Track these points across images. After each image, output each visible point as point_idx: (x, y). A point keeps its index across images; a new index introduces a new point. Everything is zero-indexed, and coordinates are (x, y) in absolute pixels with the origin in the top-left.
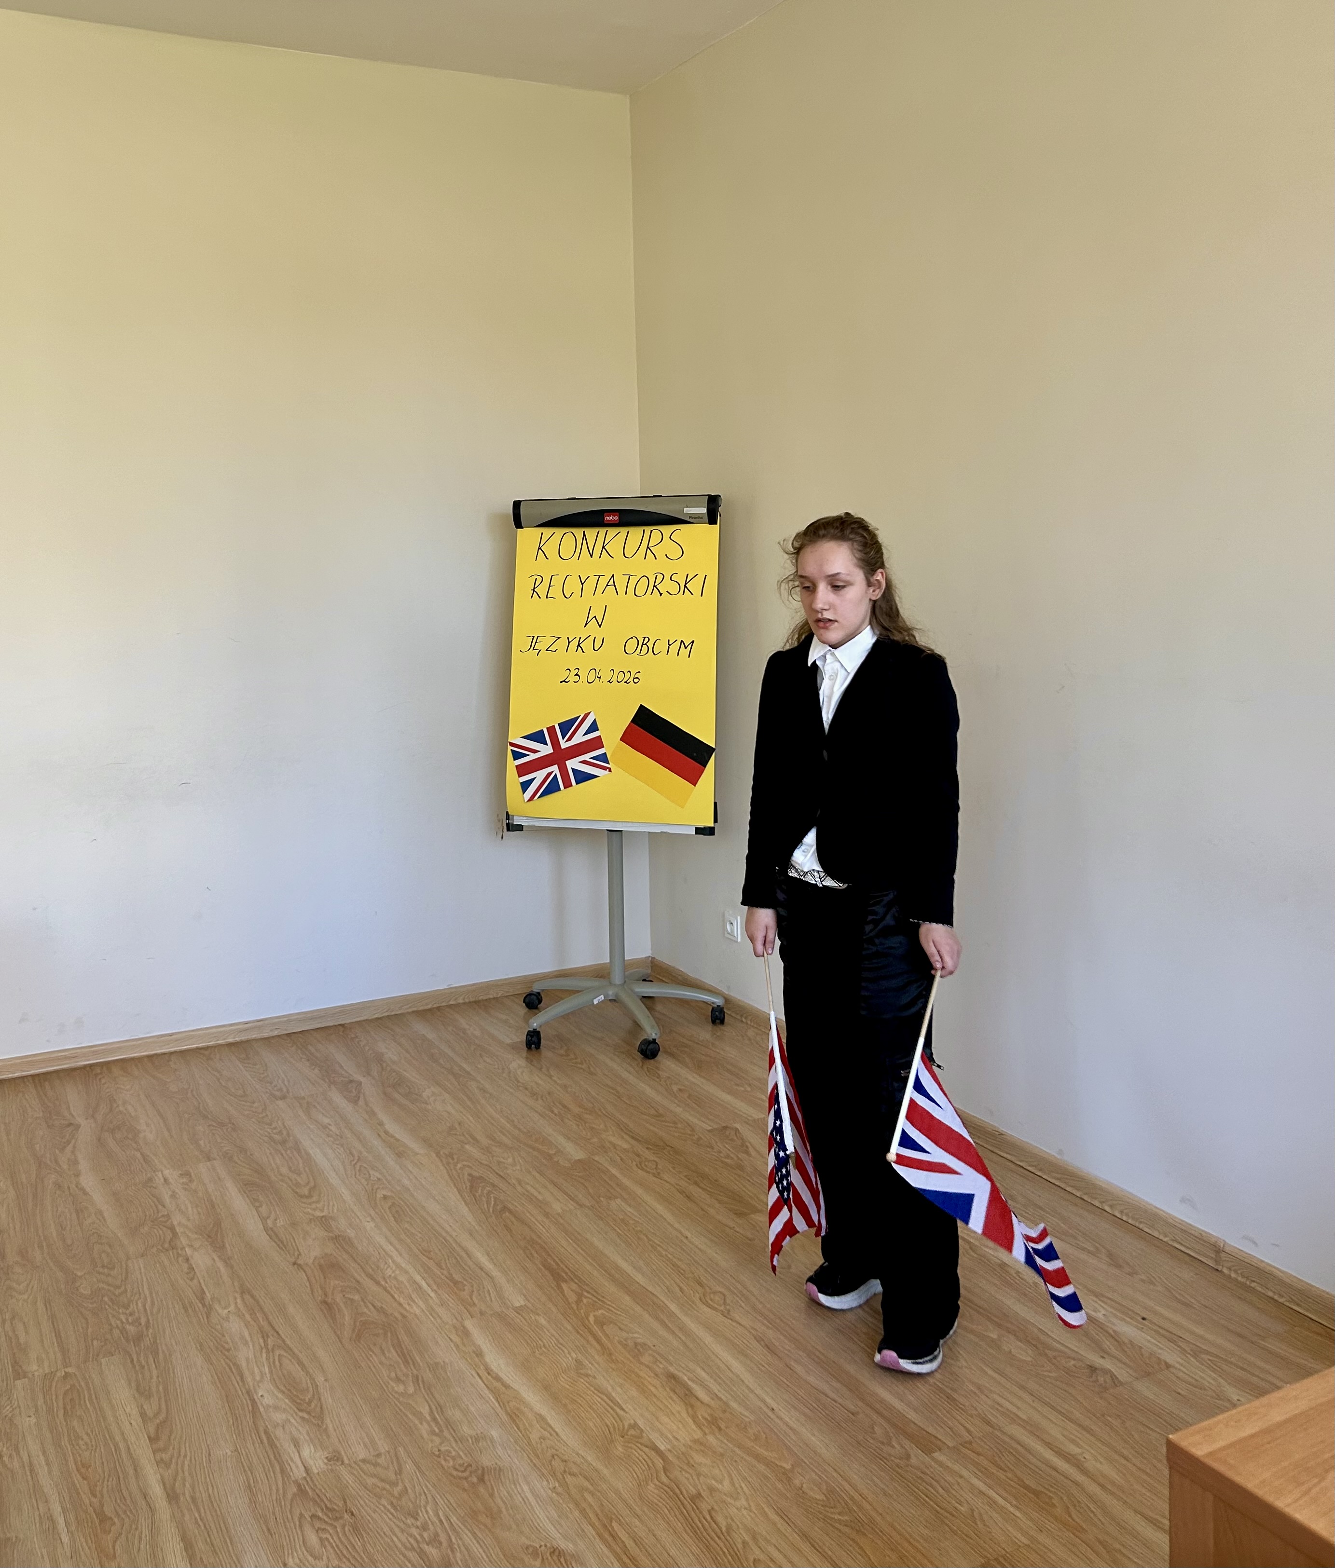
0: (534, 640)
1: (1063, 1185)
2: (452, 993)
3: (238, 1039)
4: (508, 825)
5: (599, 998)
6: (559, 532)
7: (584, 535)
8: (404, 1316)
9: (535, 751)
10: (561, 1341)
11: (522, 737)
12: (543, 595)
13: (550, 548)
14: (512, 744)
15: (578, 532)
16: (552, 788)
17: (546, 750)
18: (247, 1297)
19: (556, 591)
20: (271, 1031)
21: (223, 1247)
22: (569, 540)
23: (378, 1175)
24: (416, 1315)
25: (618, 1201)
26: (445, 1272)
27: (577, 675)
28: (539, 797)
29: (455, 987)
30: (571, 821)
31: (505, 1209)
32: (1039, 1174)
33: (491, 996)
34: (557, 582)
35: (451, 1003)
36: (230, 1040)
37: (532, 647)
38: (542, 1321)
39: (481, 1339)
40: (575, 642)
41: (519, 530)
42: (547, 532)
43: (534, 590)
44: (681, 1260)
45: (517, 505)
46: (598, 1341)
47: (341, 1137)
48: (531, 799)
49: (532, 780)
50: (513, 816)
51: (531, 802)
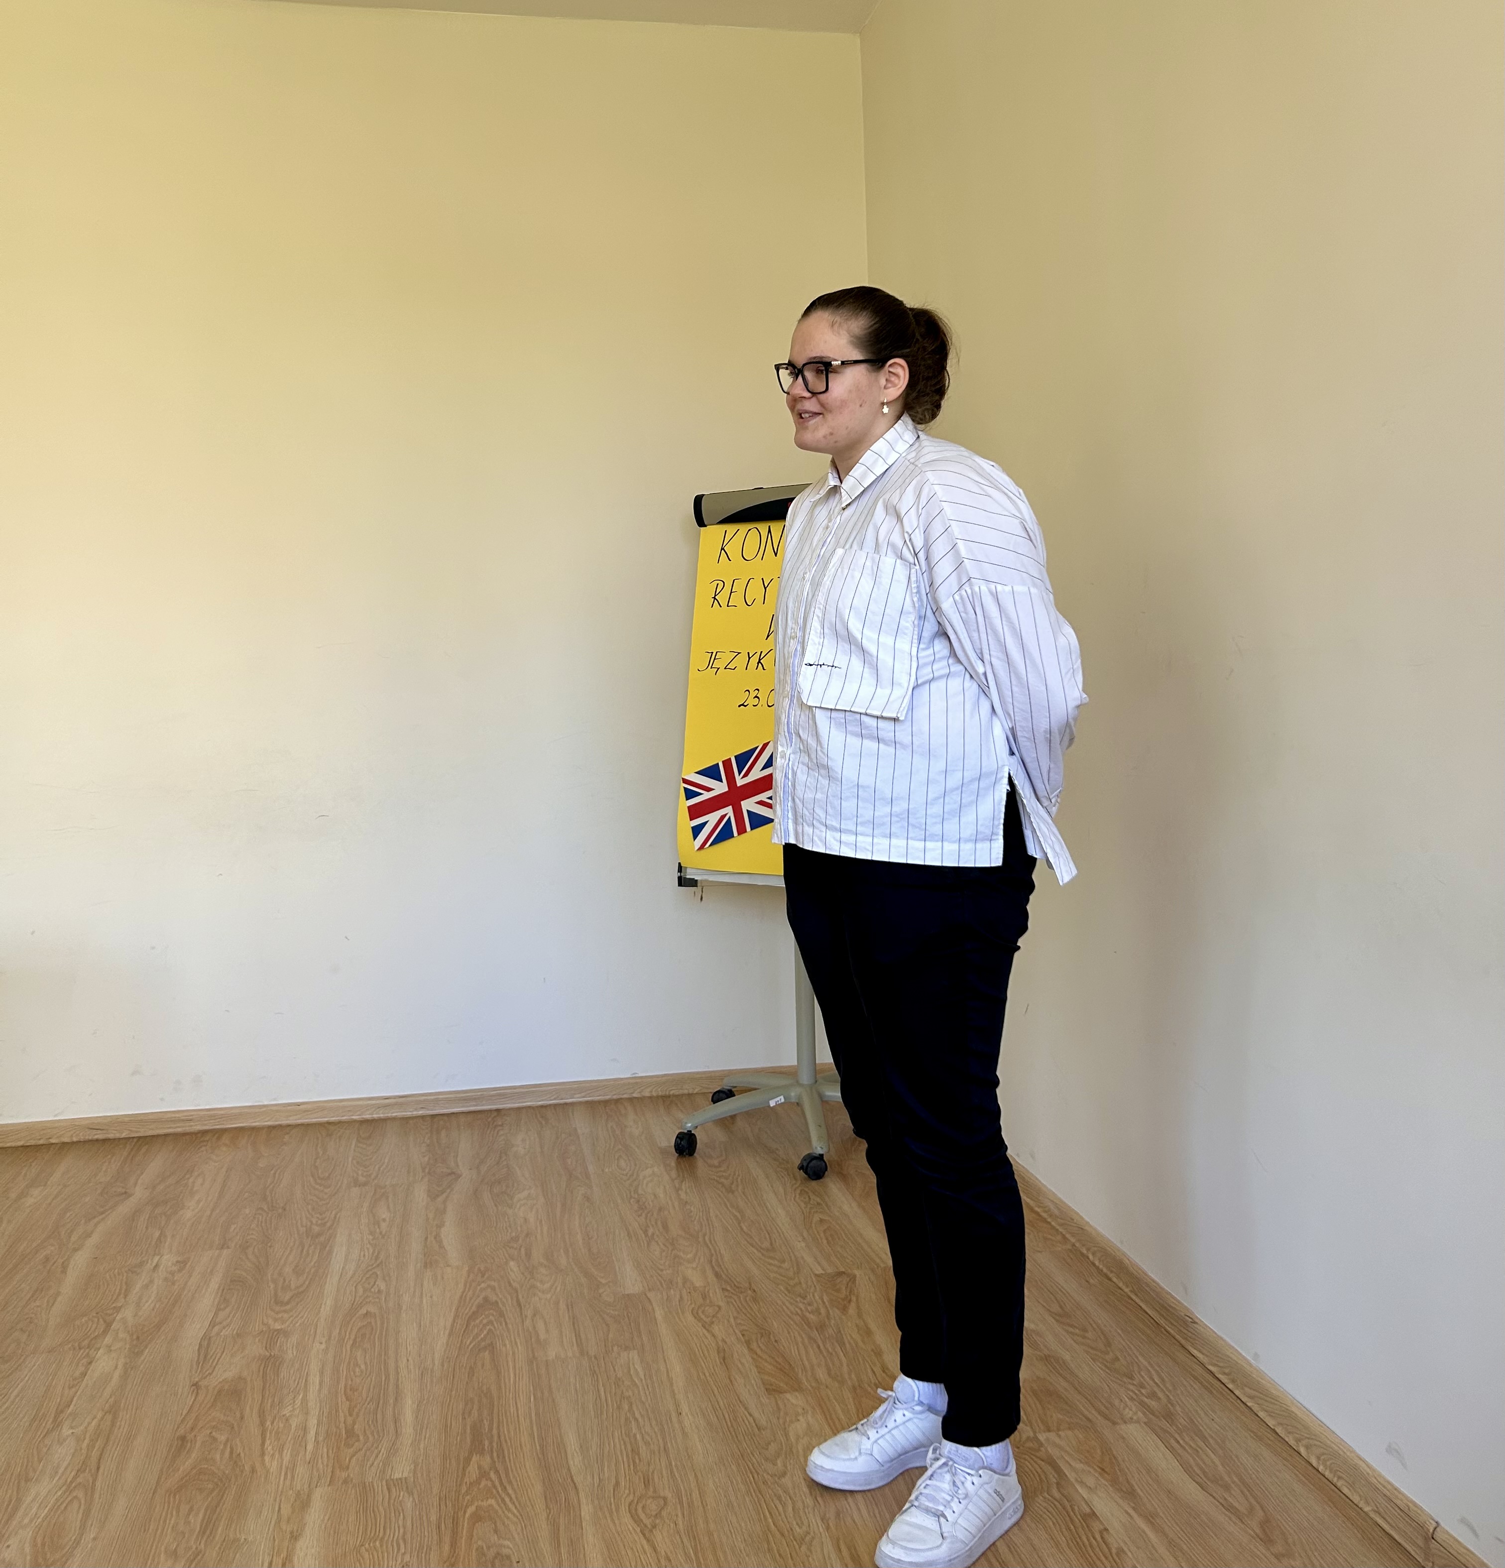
0: (713, 657)
1: (1256, 1408)
2: (637, 1083)
3: (375, 1116)
4: (680, 878)
5: (778, 1099)
6: (743, 528)
7: (770, 531)
8: (253, 1470)
9: (709, 790)
10: (408, 1536)
11: (696, 773)
12: (724, 603)
13: (733, 549)
14: (685, 781)
15: (763, 527)
16: (725, 834)
17: (720, 788)
18: (109, 1417)
19: (737, 599)
20: (416, 1110)
21: (139, 1354)
22: (753, 535)
23: (383, 1287)
24: (268, 1471)
25: (634, 1355)
26: (350, 1420)
27: (756, 697)
28: (711, 845)
29: (641, 1077)
30: (745, 875)
31: (491, 1347)
32: (1230, 1386)
33: (686, 1092)
34: (739, 587)
35: (635, 1095)
36: (368, 1117)
37: (710, 665)
38: (409, 1504)
39: (315, 1516)
40: (757, 657)
41: (702, 529)
42: (731, 528)
43: (714, 598)
44: (647, 1444)
45: (698, 500)
46: (454, 1544)
47: (383, 1237)
48: (702, 847)
49: (703, 825)
50: (686, 868)
51: (702, 852)
